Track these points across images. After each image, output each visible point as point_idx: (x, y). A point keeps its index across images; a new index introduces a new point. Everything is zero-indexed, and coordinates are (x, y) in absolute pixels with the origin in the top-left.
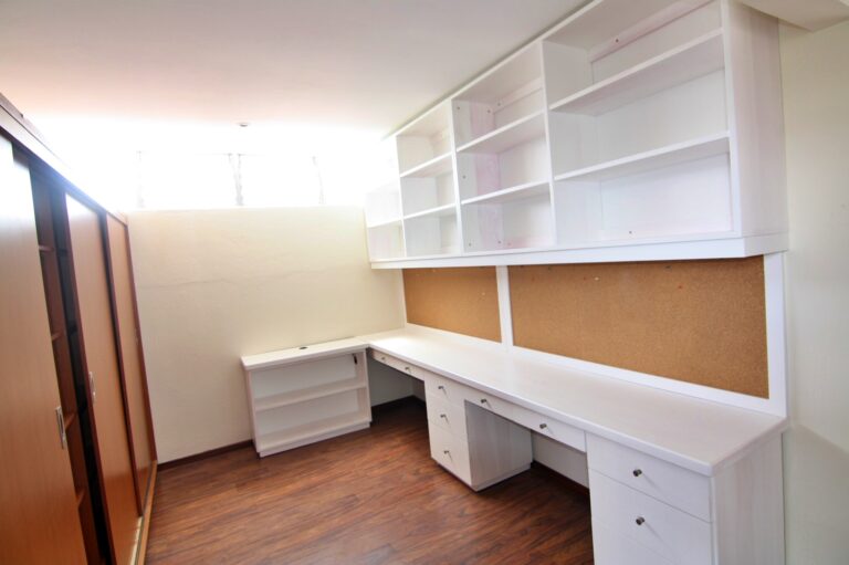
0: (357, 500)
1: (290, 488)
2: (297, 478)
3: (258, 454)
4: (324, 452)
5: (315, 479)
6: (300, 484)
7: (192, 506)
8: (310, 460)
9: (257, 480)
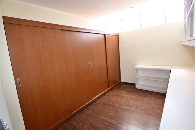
0: (140, 108)
1: (133, 97)
2: (137, 96)
3: (136, 88)
4: (149, 94)
5: (139, 98)
6: (135, 97)
7: (118, 91)
8: (144, 94)
9: (131, 92)
